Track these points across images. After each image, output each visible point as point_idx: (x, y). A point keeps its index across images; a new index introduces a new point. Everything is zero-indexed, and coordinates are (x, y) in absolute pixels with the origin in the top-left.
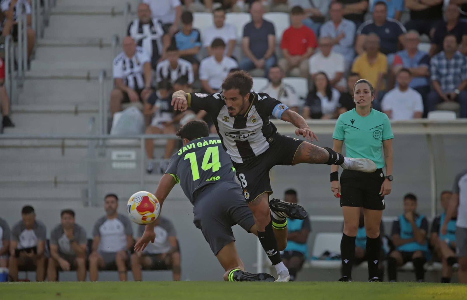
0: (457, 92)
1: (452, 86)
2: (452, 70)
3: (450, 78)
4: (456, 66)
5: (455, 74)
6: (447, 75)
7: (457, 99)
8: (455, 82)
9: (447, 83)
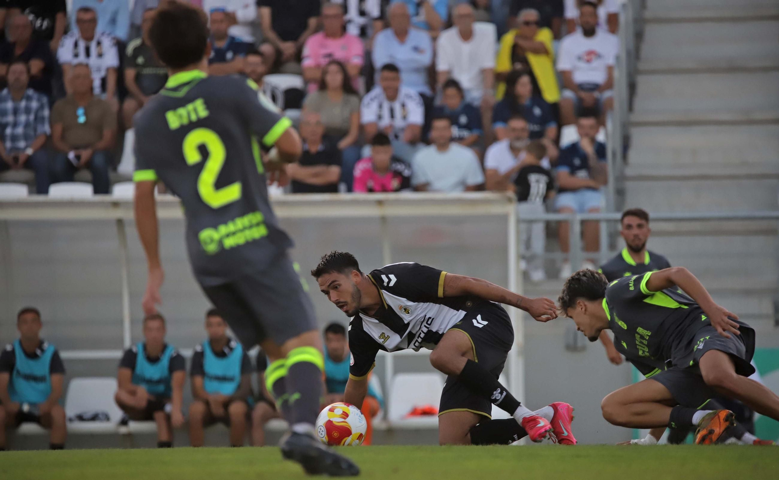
0: (30, 151)
1: (22, 144)
2: (23, 118)
3: (20, 130)
4: (28, 111)
5: (27, 125)
6: (15, 125)
7: (29, 164)
8: (26, 137)
9: (14, 138)
